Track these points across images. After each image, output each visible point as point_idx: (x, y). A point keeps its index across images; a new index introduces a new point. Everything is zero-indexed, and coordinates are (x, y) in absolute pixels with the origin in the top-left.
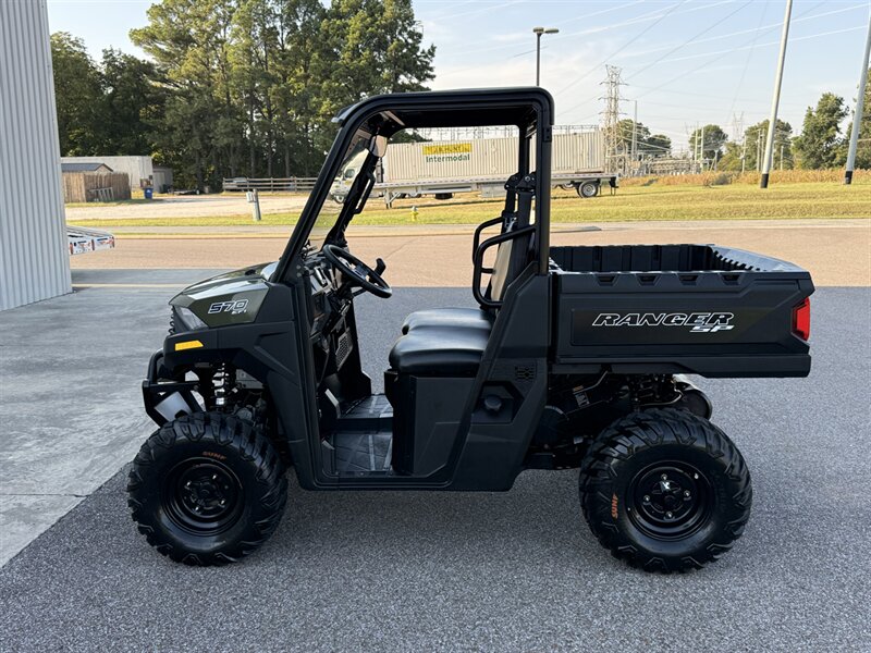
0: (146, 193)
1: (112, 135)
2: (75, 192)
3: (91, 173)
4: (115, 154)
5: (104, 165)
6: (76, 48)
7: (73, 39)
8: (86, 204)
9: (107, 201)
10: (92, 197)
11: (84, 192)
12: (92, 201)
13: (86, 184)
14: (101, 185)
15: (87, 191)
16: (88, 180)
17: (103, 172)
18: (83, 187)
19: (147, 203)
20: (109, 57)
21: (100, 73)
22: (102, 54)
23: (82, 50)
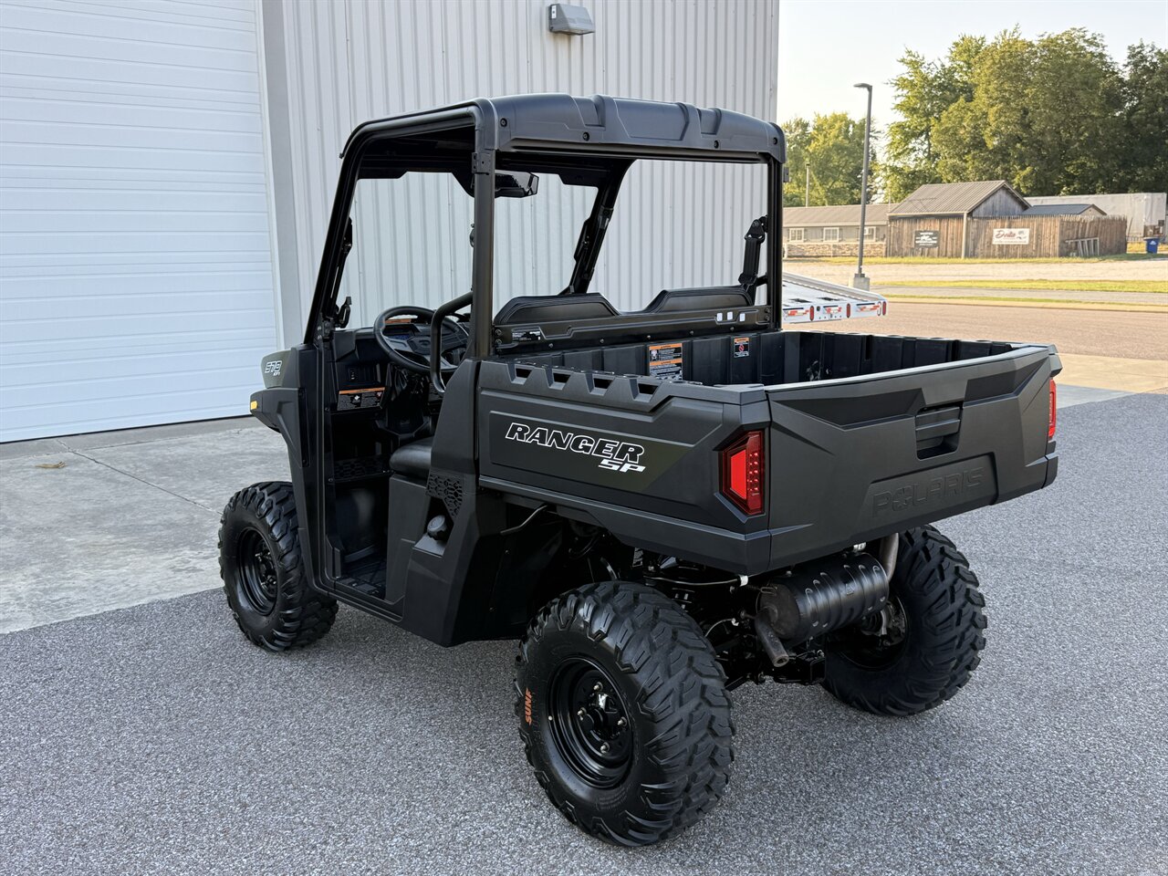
0: (1148, 246)
1: (1124, 165)
2: (1046, 243)
3: (1072, 218)
4: (1125, 191)
5: (1093, 206)
6: (1092, 49)
7: (1088, 36)
8: (1057, 259)
9: (1087, 256)
10: (1066, 251)
11: (1057, 244)
12: (1067, 255)
13: (1062, 233)
14: (1083, 234)
15: (1063, 242)
16: (1065, 227)
17: (1090, 216)
18: (1057, 236)
19: (1149, 258)
20: (1136, 57)
21: (1121, 80)
22: (1127, 53)
23: (1100, 50)
